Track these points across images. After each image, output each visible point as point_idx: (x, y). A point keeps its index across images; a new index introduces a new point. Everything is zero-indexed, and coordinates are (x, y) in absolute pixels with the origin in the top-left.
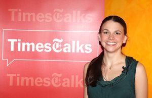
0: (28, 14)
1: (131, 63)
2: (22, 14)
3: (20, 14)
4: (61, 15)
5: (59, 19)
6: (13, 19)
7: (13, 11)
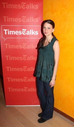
0: (11, 18)
1: (54, 39)
2: (9, 19)
3: (8, 19)
4: (25, 19)
5: (24, 21)
6: (5, 21)
7: (5, 17)
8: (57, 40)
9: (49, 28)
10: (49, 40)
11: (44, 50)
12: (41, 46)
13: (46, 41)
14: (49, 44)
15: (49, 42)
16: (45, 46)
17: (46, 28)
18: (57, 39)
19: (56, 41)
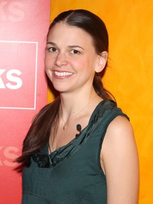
8: (119, 113)
9: (76, 52)
10: (81, 117)
11: (50, 170)
12: (38, 150)
13: (62, 122)
14: (77, 136)
15: (79, 127)
16: (59, 152)
17: (59, 50)
18: (124, 112)
19: (118, 119)
